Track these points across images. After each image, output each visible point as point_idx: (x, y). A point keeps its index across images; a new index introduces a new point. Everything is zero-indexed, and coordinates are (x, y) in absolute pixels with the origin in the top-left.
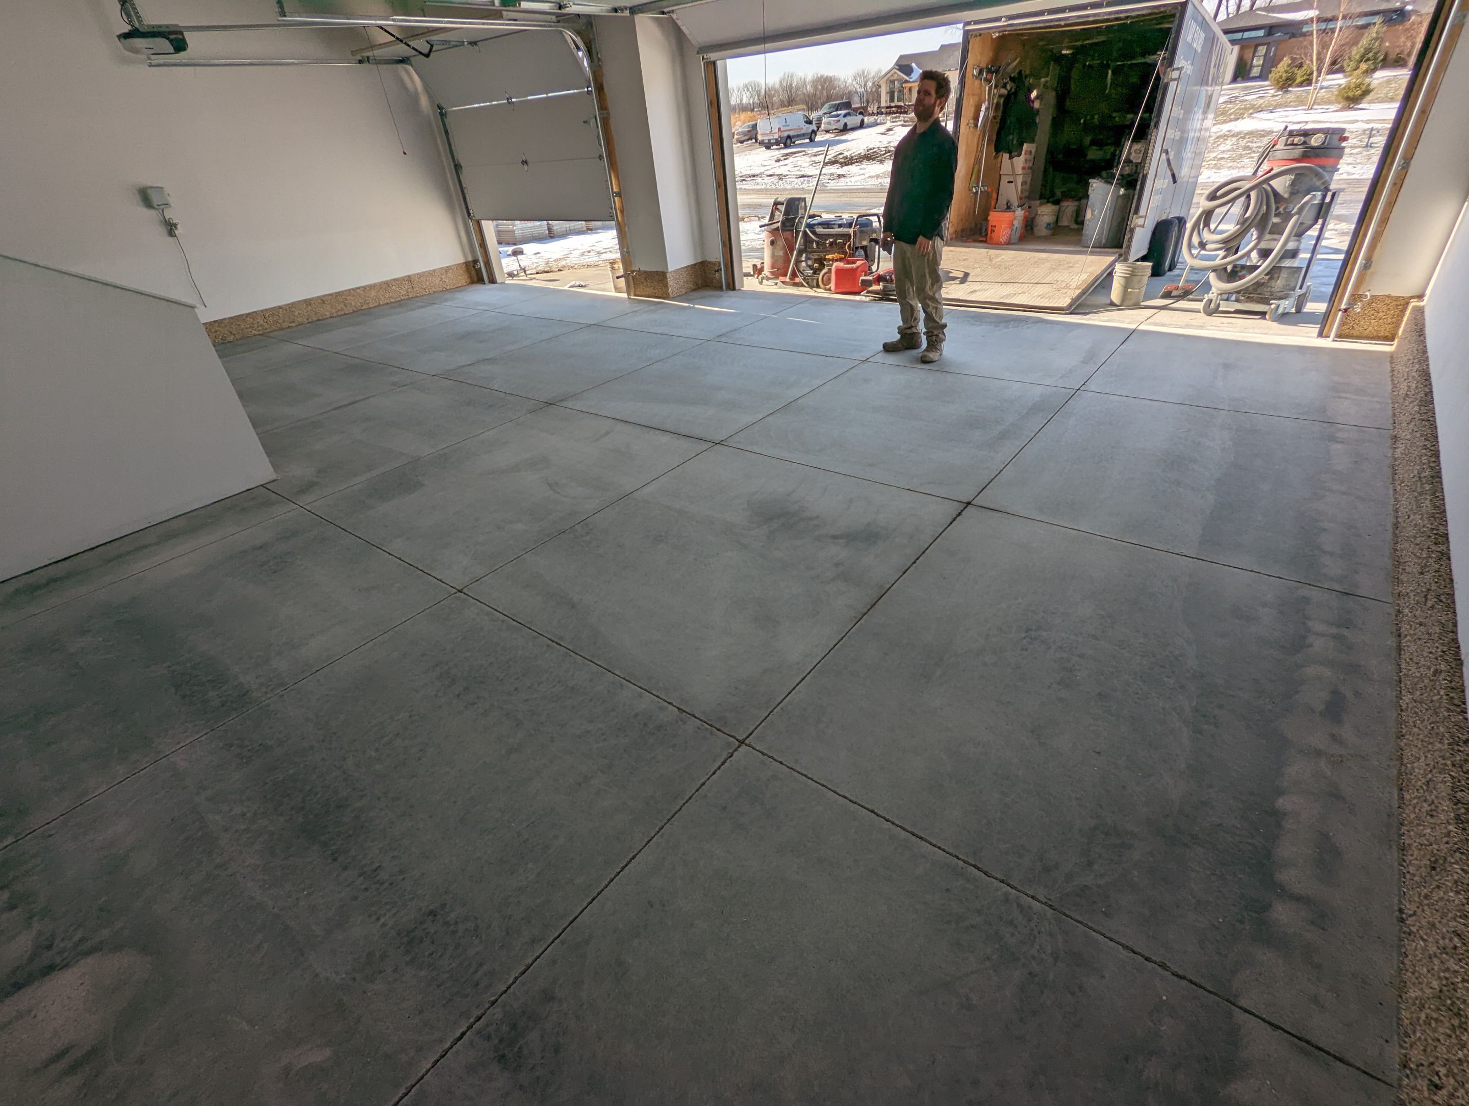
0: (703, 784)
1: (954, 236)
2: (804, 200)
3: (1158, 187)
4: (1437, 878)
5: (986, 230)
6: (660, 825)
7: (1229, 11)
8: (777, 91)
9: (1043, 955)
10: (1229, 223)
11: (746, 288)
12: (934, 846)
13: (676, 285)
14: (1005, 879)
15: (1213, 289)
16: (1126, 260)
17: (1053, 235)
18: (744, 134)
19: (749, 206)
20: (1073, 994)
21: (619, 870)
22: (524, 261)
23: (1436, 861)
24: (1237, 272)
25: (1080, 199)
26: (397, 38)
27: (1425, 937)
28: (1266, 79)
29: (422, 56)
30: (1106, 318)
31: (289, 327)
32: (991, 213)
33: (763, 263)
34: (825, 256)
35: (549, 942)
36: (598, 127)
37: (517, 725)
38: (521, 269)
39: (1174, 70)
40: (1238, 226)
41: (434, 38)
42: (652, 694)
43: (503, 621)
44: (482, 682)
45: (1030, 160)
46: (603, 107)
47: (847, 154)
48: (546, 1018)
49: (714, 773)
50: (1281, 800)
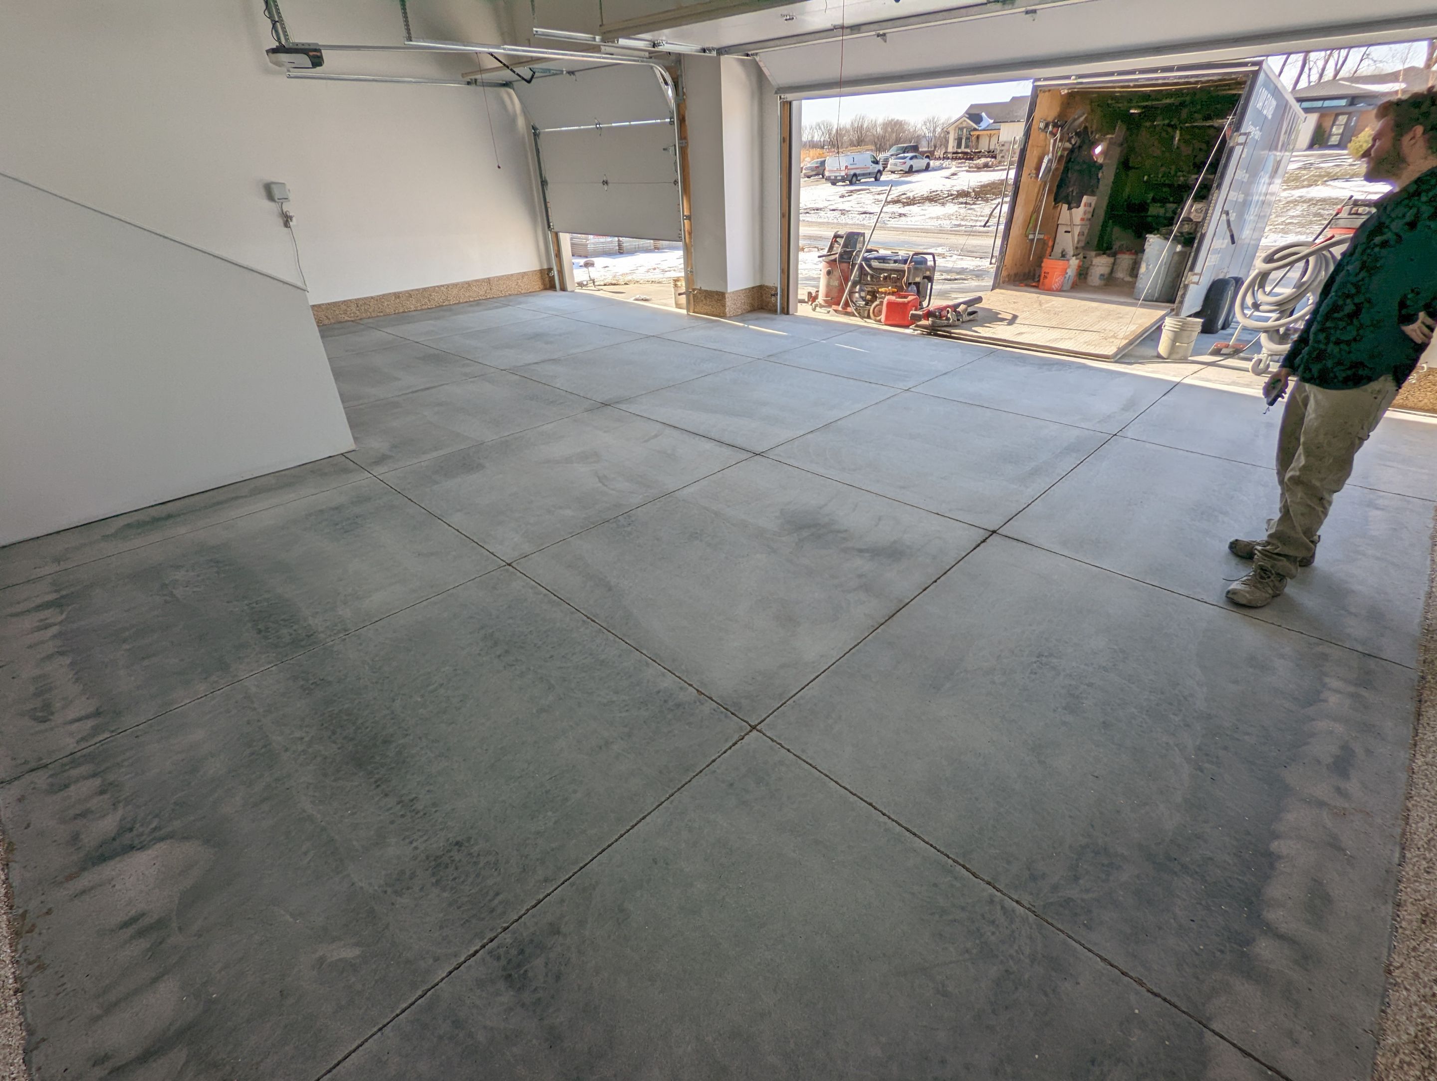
0: (714, 761)
1: (1007, 279)
2: (863, 235)
3: (1216, 247)
4: (1426, 931)
5: (1040, 276)
6: (671, 792)
7: (1311, 80)
8: (847, 131)
9: (1022, 956)
10: (1284, 286)
11: (799, 313)
12: (927, 843)
13: (733, 306)
14: (992, 882)
15: (1264, 349)
16: (1177, 314)
17: (1106, 285)
18: (812, 169)
19: (810, 238)
20: (1046, 995)
21: (628, 828)
22: (594, 272)
23: (1427, 915)
24: (1289, 334)
25: (1136, 253)
26: (504, 65)
27: (1408, 987)
28: (1345, 148)
29: (524, 82)
30: (1150, 370)
31: (378, 316)
32: (1045, 260)
33: (818, 291)
34: (878, 289)
35: (559, 883)
36: (676, 154)
37: (549, 689)
38: (591, 280)
39: (1240, 135)
40: (1294, 290)
41: (536, 66)
42: (674, 674)
43: (545, 595)
44: (522, 648)
45: (1089, 212)
46: (683, 137)
47: (911, 195)
48: (551, 948)
49: (725, 752)
50: (1276, 843)
